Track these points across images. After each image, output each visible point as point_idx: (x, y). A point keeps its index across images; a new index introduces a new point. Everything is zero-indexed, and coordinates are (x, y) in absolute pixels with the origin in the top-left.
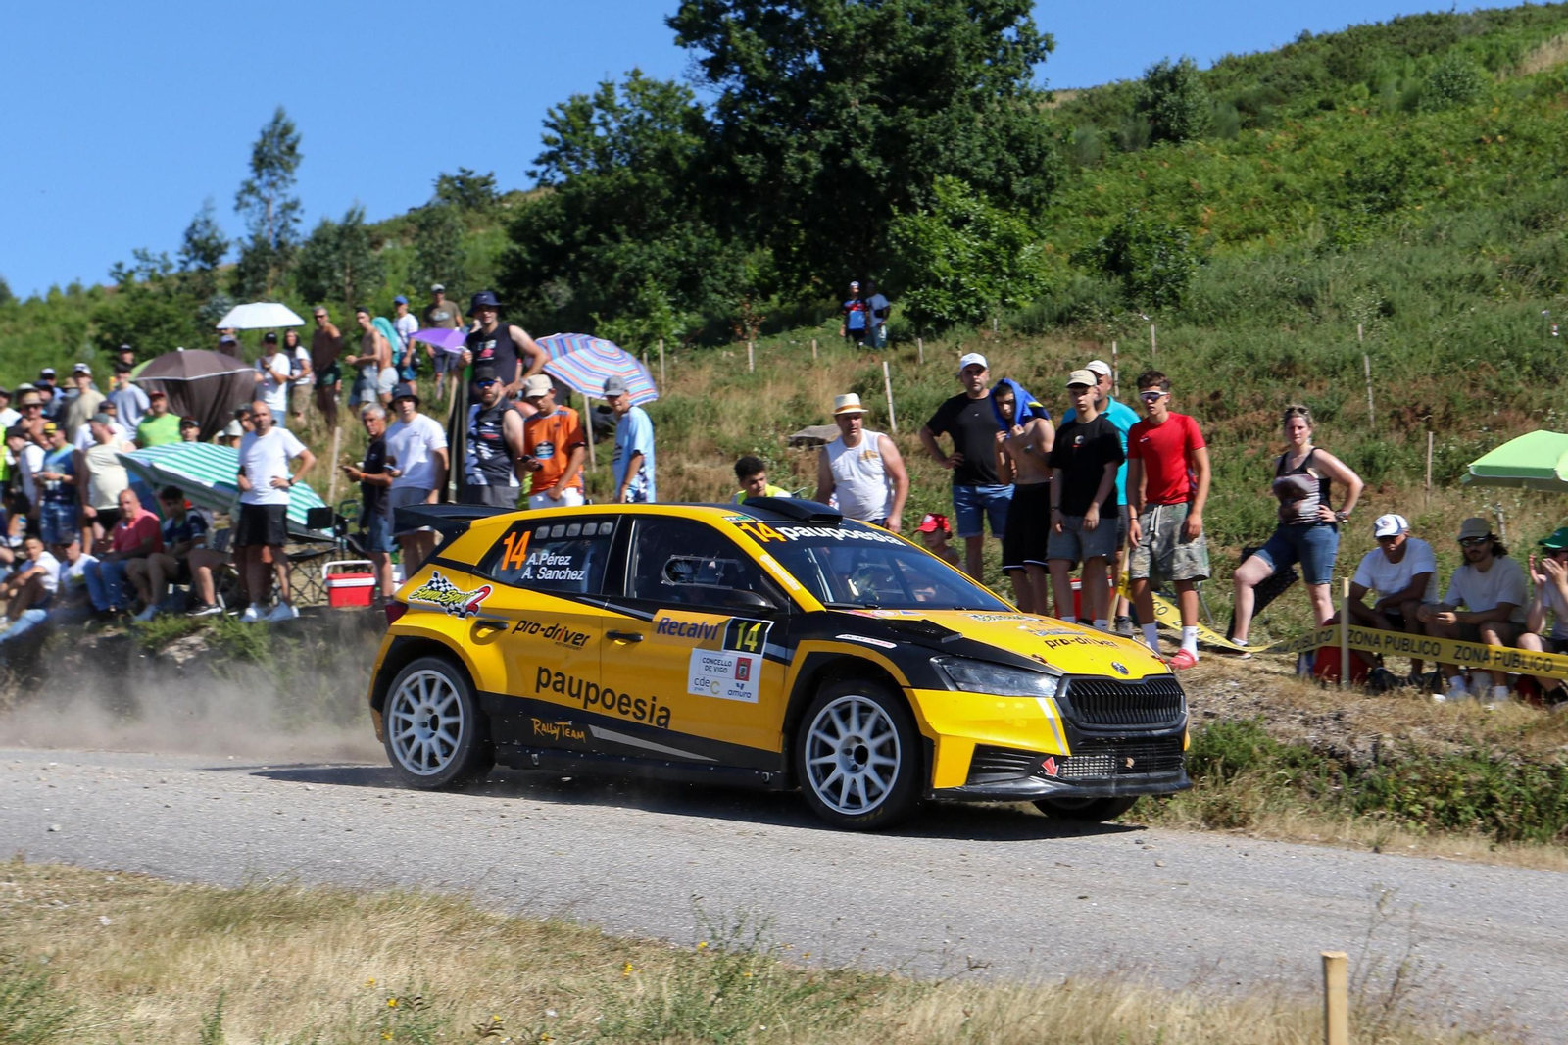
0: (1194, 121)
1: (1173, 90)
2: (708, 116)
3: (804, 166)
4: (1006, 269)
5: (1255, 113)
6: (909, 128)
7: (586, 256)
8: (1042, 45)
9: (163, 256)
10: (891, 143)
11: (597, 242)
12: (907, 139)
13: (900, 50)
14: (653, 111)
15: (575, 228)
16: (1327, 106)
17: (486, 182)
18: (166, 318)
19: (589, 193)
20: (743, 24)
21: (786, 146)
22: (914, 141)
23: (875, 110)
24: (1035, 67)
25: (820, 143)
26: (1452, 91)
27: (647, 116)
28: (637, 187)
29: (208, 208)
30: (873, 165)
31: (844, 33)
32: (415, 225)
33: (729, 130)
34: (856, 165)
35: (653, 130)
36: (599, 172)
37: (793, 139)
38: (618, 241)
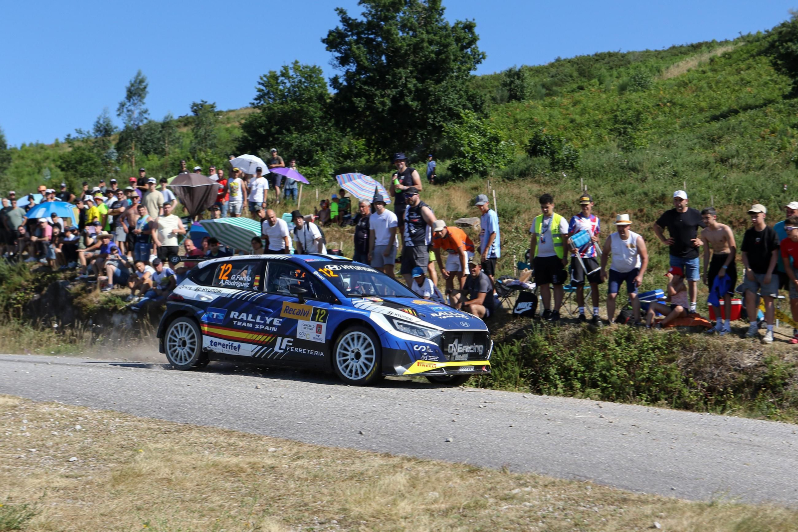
0: (527, 92)
1: (518, 78)
2: (341, 81)
3: (383, 103)
4: (494, 151)
5: (550, 90)
6: (430, 89)
7: (277, 139)
8: (481, 56)
9: (88, 132)
10: (421, 95)
11: (282, 134)
12: (429, 94)
13: (425, 56)
14: (306, 78)
15: (272, 127)
16: (581, 88)
17: (213, 106)
18: (90, 159)
19: (278, 112)
20: (357, 42)
21: (376, 95)
22: (431, 95)
23: (414, 81)
24: (478, 66)
25: (390, 95)
26: (640, 84)
27: (303, 80)
28: (300, 110)
29: (105, 111)
30: (414, 104)
31: (401, 47)
32: (183, 123)
33: (350, 87)
34: (406, 104)
35: (306, 86)
36: (282, 103)
37: (378, 92)
38: (291, 133)
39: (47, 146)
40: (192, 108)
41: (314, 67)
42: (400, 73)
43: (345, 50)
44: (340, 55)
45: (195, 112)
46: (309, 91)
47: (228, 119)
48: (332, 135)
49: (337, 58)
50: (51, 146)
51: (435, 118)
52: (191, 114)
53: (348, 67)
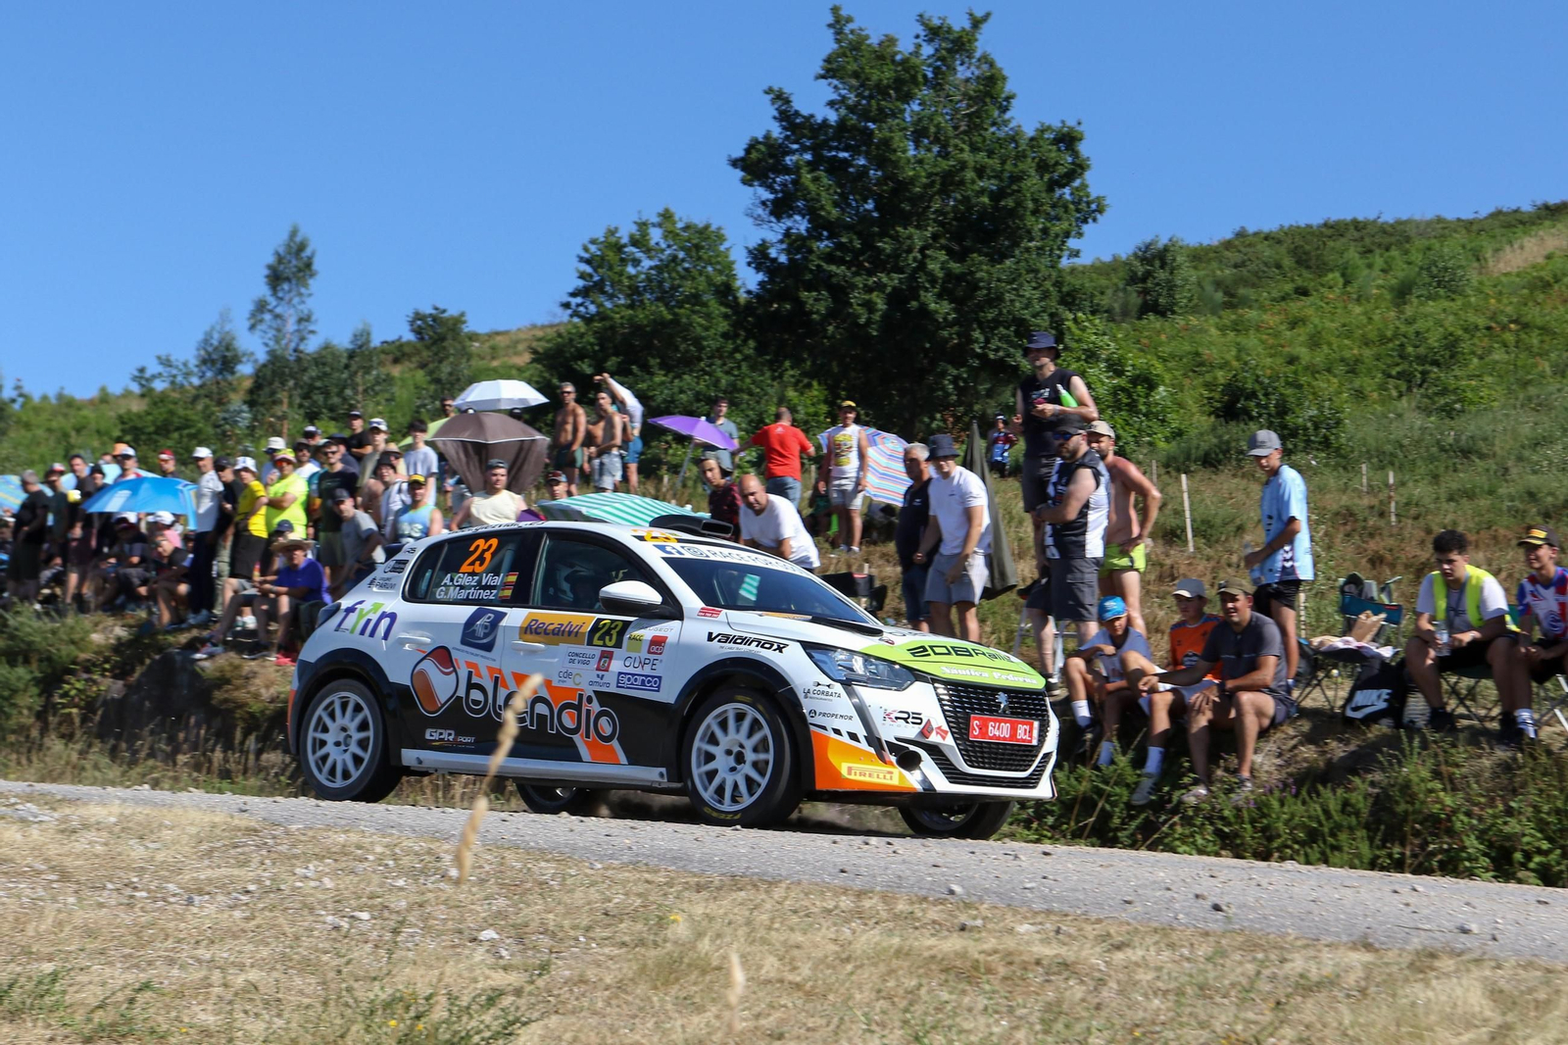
0: (1183, 298)
1: (1162, 267)
2: (773, 253)
3: (869, 306)
4: (1143, 408)
5: (1232, 296)
6: (979, 275)
8: (1094, 206)
9: (185, 364)
10: (958, 288)
11: (632, 373)
12: (974, 287)
13: (966, 201)
14: (687, 251)
15: (608, 359)
16: (1303, 292)
17: (460, 319)
18: (187, 424)
19: (623, 326)
20: (813, 166)
21: (853, 287)
22: (981, 289)
23: (942, 256)
24: (1085, 228)
25: (885, 286)
26: (1445, 282)
27: (681, 255)
28: (671, 321)
29: (224, 317)
30: (943, 309)
31: (912, 181)
32: (390, 357)
33: (794, 269)
34: (923, 310)
35: (686, 270)
36: (631, 306)
37: (859, 281)
38: (652, 374)
39: (82, 401)
40: (412, 323)
41: (707, 227)
42: (910, 237)
43: (784, 184)
44: (772, 197)
45: (418, 332)
46: (694, 279)
47: (493, 348)
48: (742, 380)
49: (764, 203)
50: (91, 402)
51: (987, 341)
52: (409, 336)
53: (789, 223)
